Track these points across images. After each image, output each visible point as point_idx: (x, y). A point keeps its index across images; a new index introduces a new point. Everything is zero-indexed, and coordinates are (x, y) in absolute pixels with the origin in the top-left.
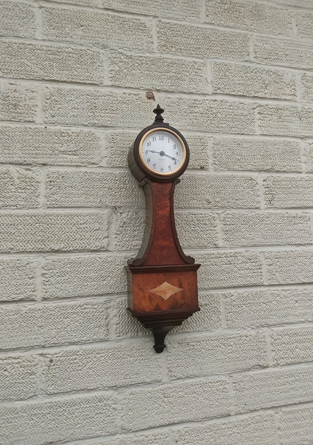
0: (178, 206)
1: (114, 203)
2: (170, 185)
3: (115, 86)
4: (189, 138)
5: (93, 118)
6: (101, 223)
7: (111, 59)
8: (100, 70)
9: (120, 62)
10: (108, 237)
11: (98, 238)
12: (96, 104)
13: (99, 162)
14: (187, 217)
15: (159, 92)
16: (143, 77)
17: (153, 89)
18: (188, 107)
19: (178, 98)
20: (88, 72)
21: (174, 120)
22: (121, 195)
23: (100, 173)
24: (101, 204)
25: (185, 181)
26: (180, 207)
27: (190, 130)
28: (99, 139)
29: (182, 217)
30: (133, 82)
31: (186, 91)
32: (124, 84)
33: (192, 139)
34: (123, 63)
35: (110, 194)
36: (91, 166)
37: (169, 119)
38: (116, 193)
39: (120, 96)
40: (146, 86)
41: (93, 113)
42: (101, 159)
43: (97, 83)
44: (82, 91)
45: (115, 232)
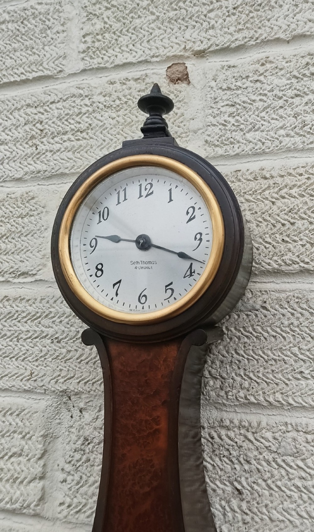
0: (246, 398)
1: (62, 380)
2: (172, 351)
3: (90, 70)
4: (290, 174)
5: (35, 159)
6: (28, 436)
7: (88, 8)
8: (59, 40)
9: (107, 8)
10: (41, 478)
11: (17, 478)
12: (43, 124)
13: (37, 269)
14: (275, 438)
15: (203, 57)
16: (160, 28)
17: (187, 54)
18: (289, 79)
19: (258, 61)
20: (34, 53)
21: (242, 126)
22: (83, 358)
23: (36, 299)
24: (32, 383)
25: (274, 315)
26: (253, 404)
27: (296, 150)
28: (44, 210)
29: (258, 436)
30: (133, 48)
31: (282, 36)
32: (112, 58)
33: (301, 175)
34: (113, 9)
35: (57, 354)
36: (21, 280)
37: (229, 126)
38: (69, 351)
39: (98, 91)
40: (167, 50)
41: (34, 148)
42: (43, 261)
43: (49, 73)
44: (17, 99)
45: (62, 463)
